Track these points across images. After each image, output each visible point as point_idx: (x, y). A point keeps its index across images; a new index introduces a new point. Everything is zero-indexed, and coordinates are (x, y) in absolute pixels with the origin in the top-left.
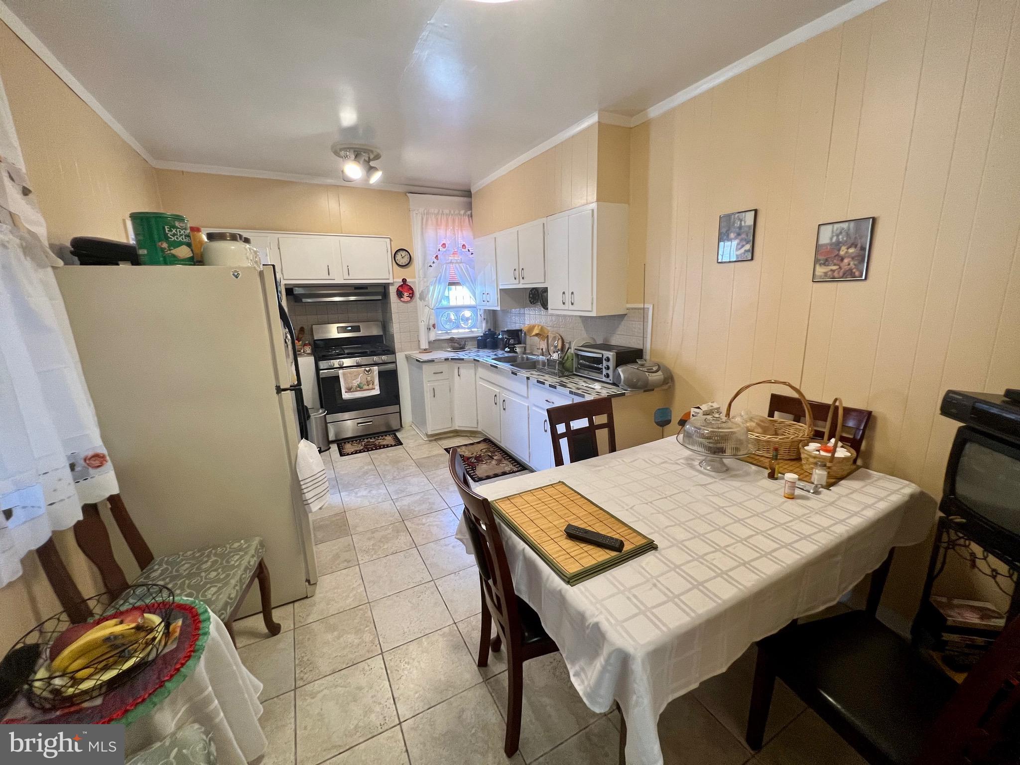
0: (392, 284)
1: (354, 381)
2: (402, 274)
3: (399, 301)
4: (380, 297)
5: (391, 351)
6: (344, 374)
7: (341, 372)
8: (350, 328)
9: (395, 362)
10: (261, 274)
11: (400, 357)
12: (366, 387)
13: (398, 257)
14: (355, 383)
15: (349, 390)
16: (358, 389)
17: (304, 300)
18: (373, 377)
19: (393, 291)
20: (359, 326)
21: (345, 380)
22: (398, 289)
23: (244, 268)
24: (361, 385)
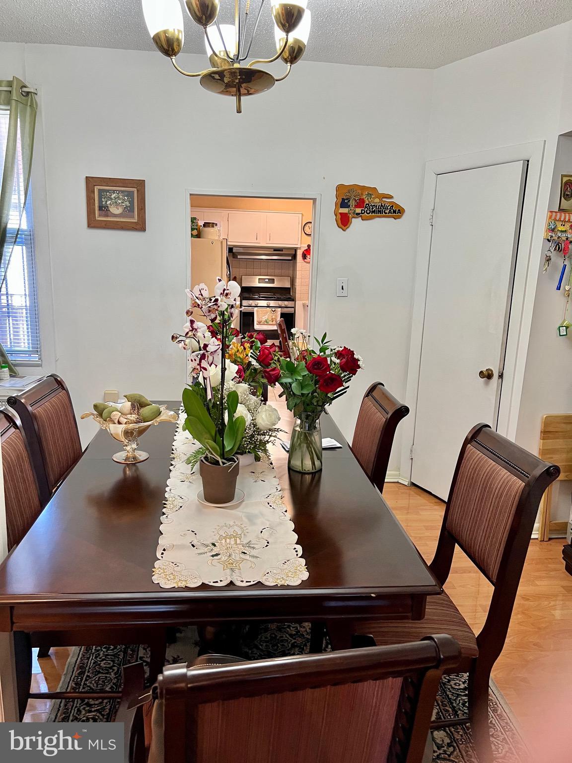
0: (300, 248)
1: (263, 317)
2: (308, 241)
3: (303, 261)
4: (290, 258)
5: (293, 299)
6: (257, 311)
7: (256, 309)
8: (267, 280)
9: (294, 308)
10: (222, 242)
11: (299, 304)
12: (271, 323)
13: (307, 228)
14: (264, 319)
15: (259, 323)
16: (266, 323)
17: (239, 257)
18: (276, 316)
19: (299, 254)
20: (274, 279)
21: (258, 315)
22: (303, 252)
23: (216, 240)
24: (267, 321)
